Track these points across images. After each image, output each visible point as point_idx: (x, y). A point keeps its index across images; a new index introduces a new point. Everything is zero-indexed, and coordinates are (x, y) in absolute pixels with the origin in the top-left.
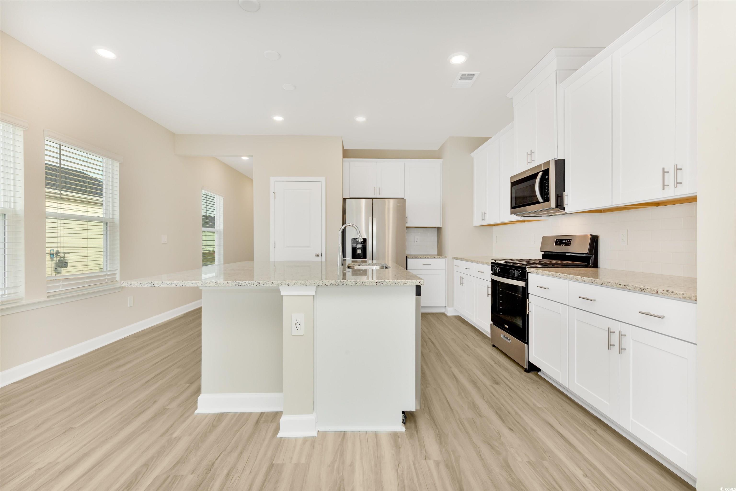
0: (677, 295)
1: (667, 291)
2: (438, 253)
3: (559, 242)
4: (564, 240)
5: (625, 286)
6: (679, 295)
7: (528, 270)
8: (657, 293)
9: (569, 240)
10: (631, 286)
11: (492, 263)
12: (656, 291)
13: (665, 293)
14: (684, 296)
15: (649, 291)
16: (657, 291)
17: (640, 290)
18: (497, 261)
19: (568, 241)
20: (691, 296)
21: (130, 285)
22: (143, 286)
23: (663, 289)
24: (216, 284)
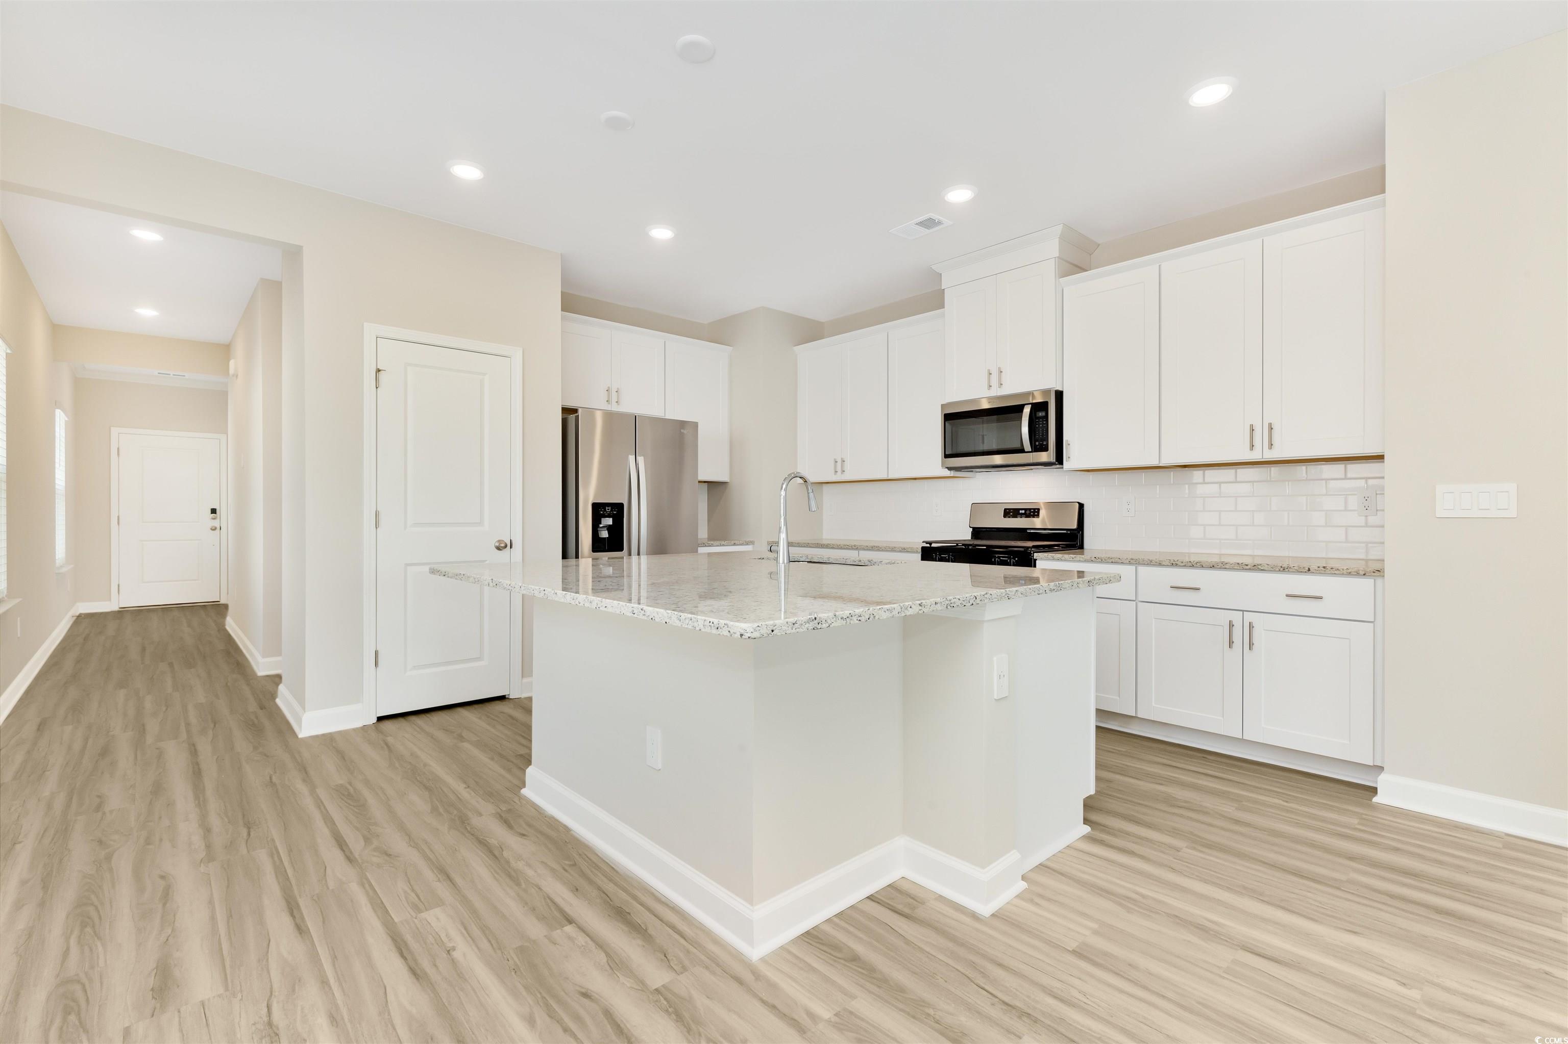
0: (1339, 570)
1: (1324, 567)
2: (708, 536)
3: (1011, 512)
4: (1022, 509)
5: (1255, 566)
6: (1342, 570)
7: (1036, 555)
8: (1309, 570)
9: (1034, 509)
10: (1266, 566)
11: (923, 548)
12: (1307, 569)
13: (1322, 570)
14: (1349, 571)
15: (1296, 570)
16: (1309, 569)
17: (1281, 570)
18: (933, 544)
19: (1032, 510)
20: (1359, 570)
21: (773, 631)
22: (798, 630)
23: (1319, 565)
24: (920, 608)
